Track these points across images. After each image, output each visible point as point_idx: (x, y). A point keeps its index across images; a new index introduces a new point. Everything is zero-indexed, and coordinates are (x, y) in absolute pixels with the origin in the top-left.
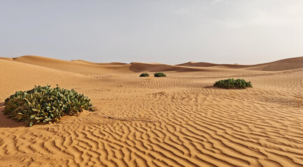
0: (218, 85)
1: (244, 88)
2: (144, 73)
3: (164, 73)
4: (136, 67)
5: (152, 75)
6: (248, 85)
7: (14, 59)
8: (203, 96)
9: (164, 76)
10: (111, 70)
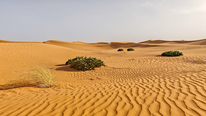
0: (164, 55)
1: (178, 56)
2: (120, 48)
3: (133, 48)
4: (114, 45)
5: (125, 50)
6: (180, 54)
7: (44, 43)
8: (154, 60)
9: (133, 50)
10: (99, 48)
